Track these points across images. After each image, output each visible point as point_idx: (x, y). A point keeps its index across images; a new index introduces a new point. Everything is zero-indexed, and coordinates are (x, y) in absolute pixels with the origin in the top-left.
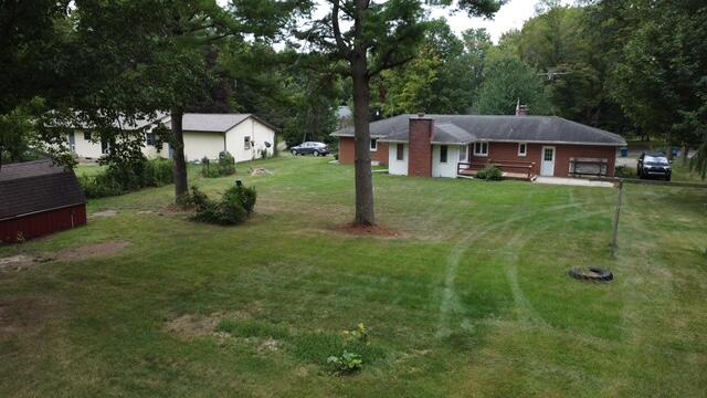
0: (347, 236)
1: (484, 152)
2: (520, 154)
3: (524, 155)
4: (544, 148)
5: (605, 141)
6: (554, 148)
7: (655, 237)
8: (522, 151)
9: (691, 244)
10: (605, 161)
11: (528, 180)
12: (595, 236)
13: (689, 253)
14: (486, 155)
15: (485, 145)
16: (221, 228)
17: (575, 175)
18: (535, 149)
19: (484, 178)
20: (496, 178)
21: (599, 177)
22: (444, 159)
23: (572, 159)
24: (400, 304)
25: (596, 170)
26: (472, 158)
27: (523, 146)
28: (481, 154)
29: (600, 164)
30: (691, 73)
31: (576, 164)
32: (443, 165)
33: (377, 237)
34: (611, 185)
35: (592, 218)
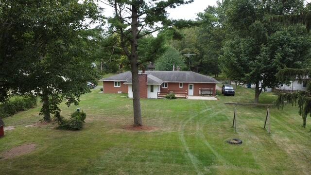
0: (134, 132)
1: (166, 86)
2: (180, 87)
3: (182, 87)
4: (189, 84)
5: (212, 81)
6: (193, 85)
7: (244, 122)
8: (181, 86)
9: (257, 125)
10: (212, 89)
11: (185, 98)
12: (224, 123)
13: (258, 128)
14: (167, 88)
15: (166, 84)
16: (74, 132)
17: (202, 95)
18: (186, 85)
19: (169, 98)
20: (174, 98)
21: (210, 95)
22: (152, 91)
23: (200, 89)
24: (176, 163)
25: (209, 93)
26: (161, 89)
27: (181, 84)
28: (165, 87)
29: (210, 90)
30: (246, 60)
31: (201, 90)
32: (152, 93)
33: (147, 131)
34: (216, 99)
35: (218, 115)
